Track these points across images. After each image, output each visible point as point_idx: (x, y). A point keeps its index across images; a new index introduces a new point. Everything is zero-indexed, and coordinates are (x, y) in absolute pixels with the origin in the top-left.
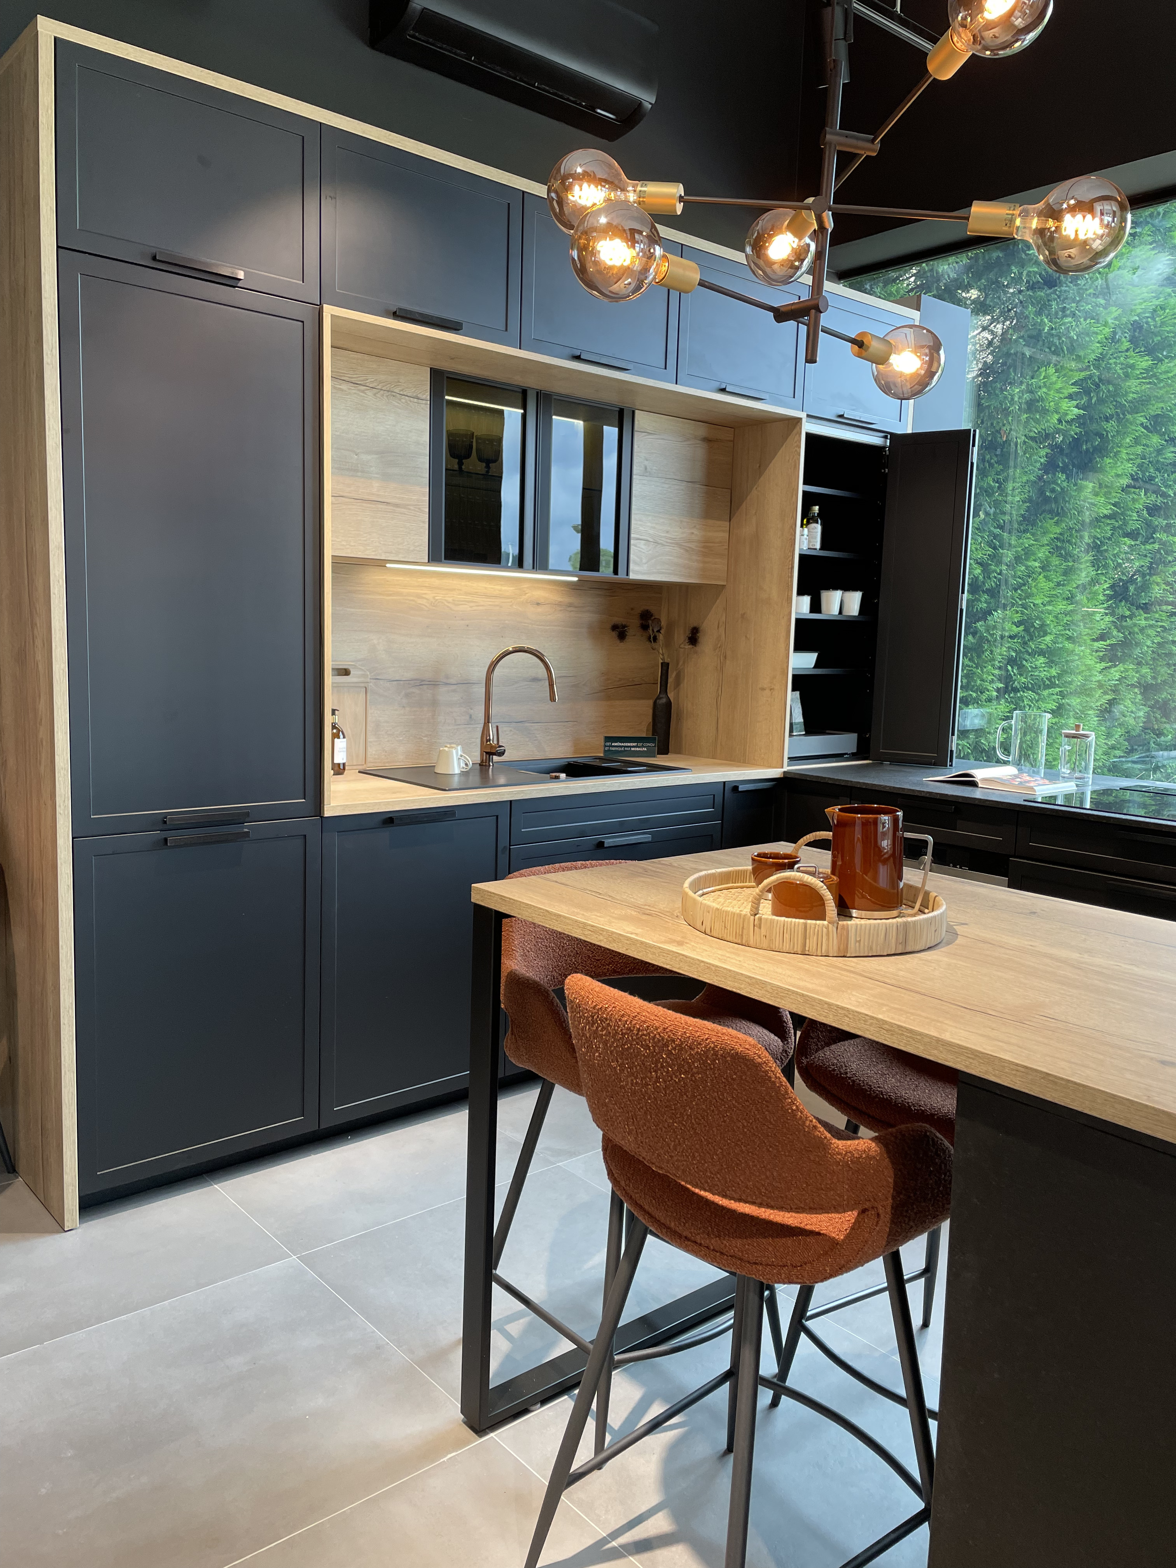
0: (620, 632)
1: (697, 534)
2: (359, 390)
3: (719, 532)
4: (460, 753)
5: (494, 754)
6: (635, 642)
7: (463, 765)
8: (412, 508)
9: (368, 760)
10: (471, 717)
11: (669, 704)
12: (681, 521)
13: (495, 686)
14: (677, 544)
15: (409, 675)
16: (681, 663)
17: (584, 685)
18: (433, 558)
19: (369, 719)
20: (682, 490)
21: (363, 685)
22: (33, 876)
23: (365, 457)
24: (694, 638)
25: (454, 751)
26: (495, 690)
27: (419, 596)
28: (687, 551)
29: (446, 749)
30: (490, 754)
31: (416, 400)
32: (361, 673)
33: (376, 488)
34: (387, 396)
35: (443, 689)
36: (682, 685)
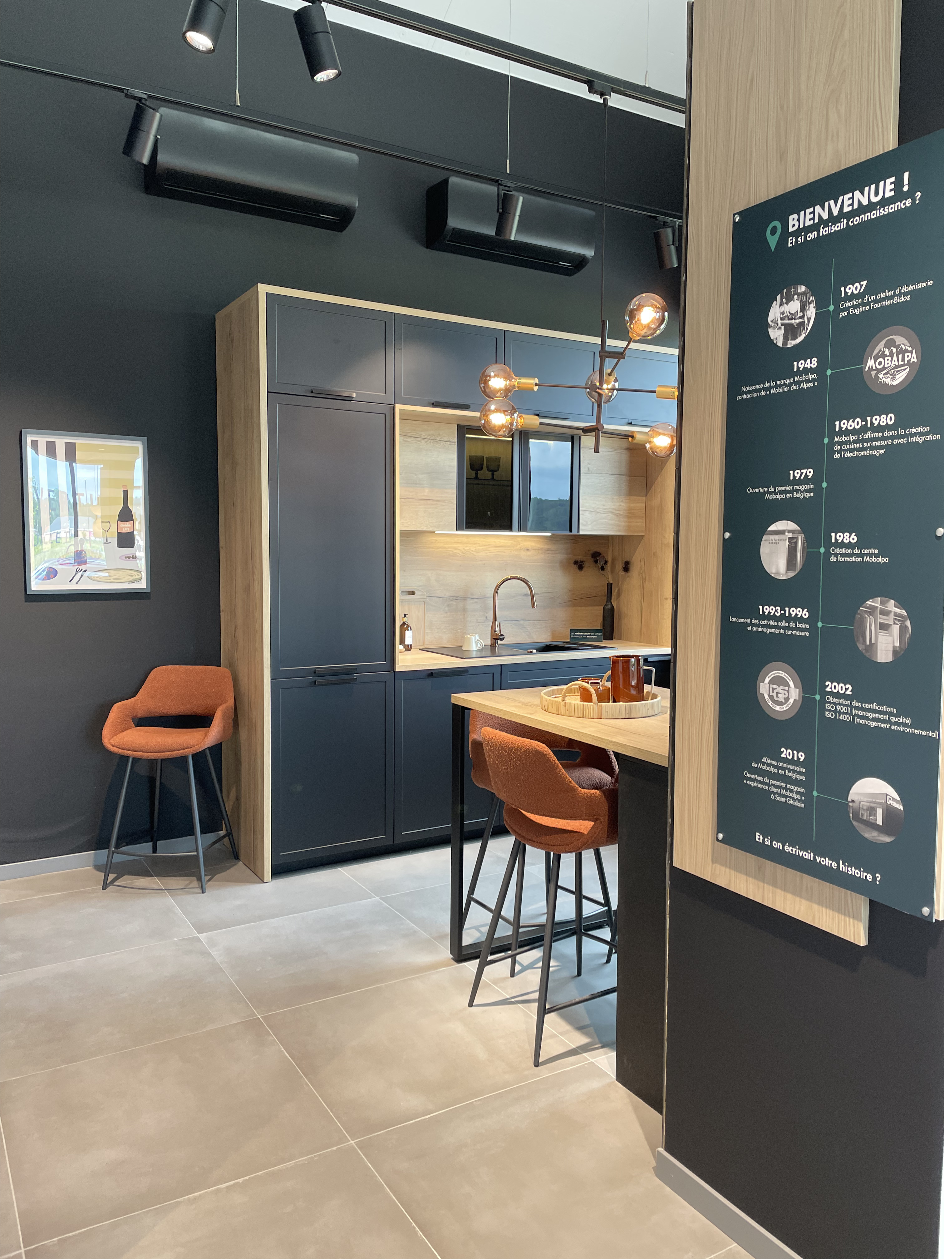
0: (580, 565)
1: (624, 505)
2: (417, 441)
3: (639, 504)
4: (477, 638)
5: (498, 639)
6: (590, 571)
7: (479, 645)
8: (447, 501)
9: (426, 643)
10: (486, 618)
11: (613, 608)
12: (613, 498)
13: (499, 600)
14: (610, 512)
15: (448, 594)
16: (620, 583)
17: (558, 598)
18: (459, 528)
19: (426, 620)
20: (613, 480)
21: (422, 600)
22: (251, 700)
23: (420, 476)
24: (626, 567)
25: (473, 637)
26: (499, 602)
27: (456, 549)
28: (617, 516)
29: (469, 636)
30: (496, 639)
31: (449, 443)
32: (421, 593)
33: (426, 492)
34: (433, 442)
35: (469, 602)
36: (621, 597)
